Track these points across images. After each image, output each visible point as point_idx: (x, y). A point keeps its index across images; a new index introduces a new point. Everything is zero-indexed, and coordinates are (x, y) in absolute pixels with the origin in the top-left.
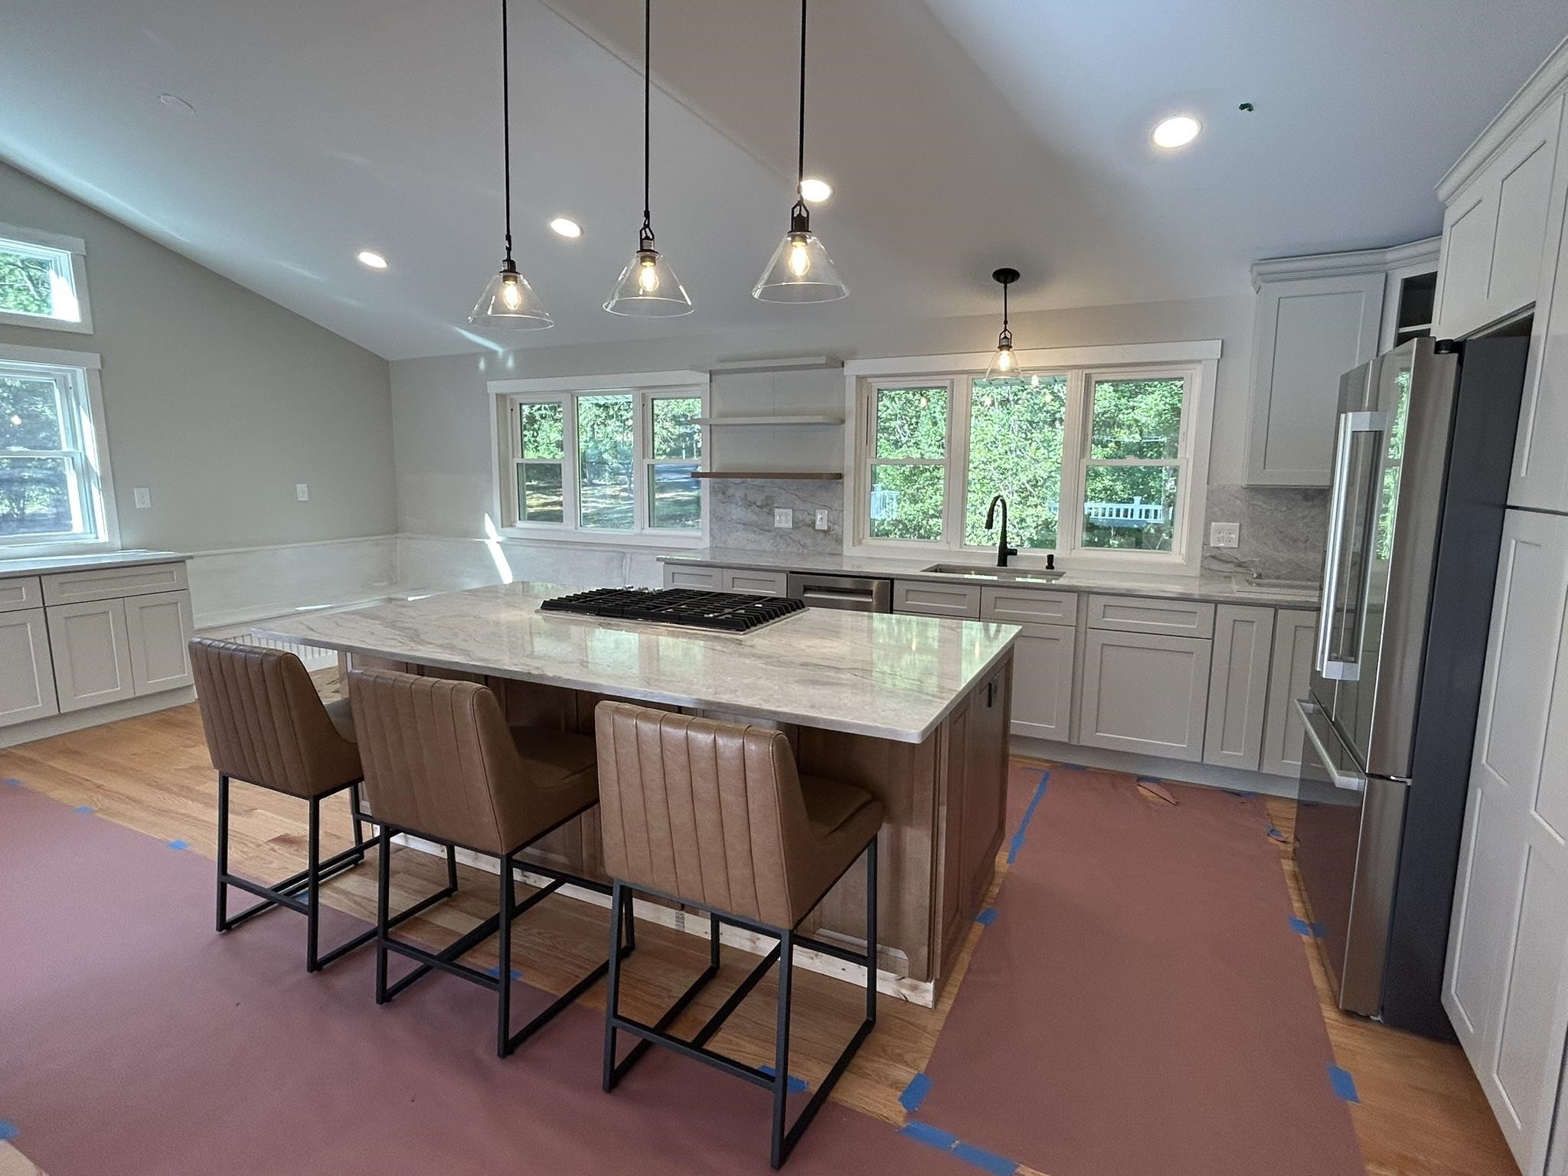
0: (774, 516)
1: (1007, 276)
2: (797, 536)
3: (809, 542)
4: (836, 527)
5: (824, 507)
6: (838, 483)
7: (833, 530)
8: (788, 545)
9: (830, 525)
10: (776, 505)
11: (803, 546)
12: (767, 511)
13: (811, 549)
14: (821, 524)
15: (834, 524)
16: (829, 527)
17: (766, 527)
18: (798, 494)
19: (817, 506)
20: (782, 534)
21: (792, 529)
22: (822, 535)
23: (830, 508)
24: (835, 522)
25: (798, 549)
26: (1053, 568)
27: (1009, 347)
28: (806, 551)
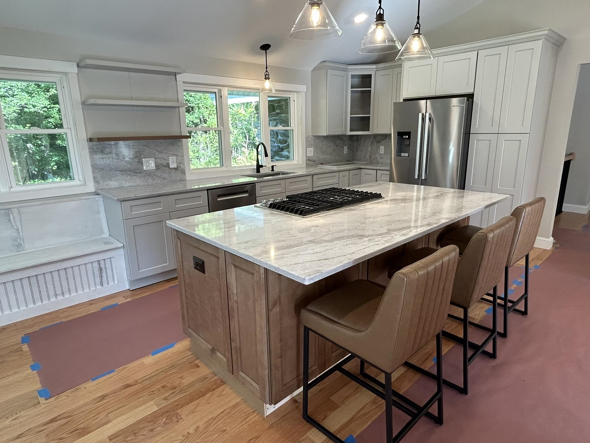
0: (142, 163)
1: (265, 47)
2: (159, 173)
3: (166, 175)
4: (181, 165)
5: (174, 155)
6: (179, 141)
7: (180, 167)
8: (154, 180)
9: (178, 164)
10: (142, 157)
11: (164, 179)
12: (137, 160)
13: (168, 179)
14: (173, 165)
15: (180, 164)
16: (178, 166)
17: (138, 171)
18: (156, 149)
19: (169, 155)
20: (149, 174)
21: (156, 170)
22: (174, 170)
23: (177, 156)
24: (181, 163)
25: (161, 181)
26: (274, 171)
27: (269, 78)
28: (166, 181)
